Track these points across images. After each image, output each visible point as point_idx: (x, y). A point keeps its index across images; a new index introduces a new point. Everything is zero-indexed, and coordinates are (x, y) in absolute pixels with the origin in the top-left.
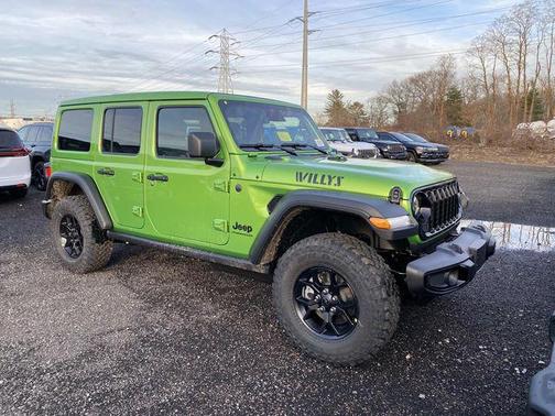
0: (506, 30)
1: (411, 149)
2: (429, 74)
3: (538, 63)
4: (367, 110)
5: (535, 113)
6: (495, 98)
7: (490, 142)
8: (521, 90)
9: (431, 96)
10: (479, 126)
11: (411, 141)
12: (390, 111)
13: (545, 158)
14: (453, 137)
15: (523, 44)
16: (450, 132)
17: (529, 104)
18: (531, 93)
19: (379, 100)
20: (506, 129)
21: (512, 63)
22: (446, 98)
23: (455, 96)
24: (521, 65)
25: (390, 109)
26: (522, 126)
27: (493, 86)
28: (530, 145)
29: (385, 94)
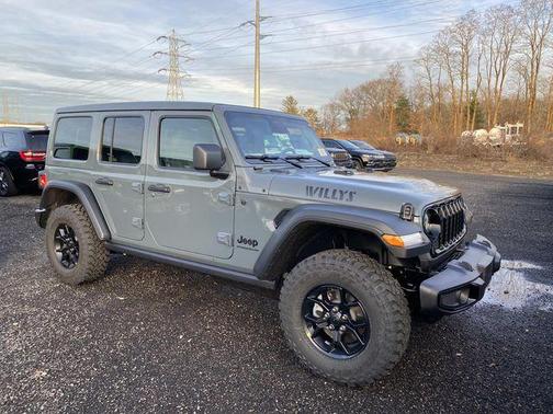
0: (450, 42)
1: (357, 156)
2: (379, 82)
3: (480, 74)
4: (321, 116)
5: (477, 122)
6: (440, 107)
7: (437, 149)
8: (464, 100)
9: (381, 104)
10: (426, 133)
11: (357, 149)
12: (342, 118)
13: (489, 166)
14: (402, 144)
15: (466, 55)
16: (399, 139)
17: (471, 114)
18: (473, 103)
19: (332, 107)
20: (451, 137)
21: (456, 73)
22: (395, 106)
23: (404, 103)
24: (464, 75)
25: (342, 115)
26: (466, 133)
27: (439, 95)
28: (475, 152)
29: (337, 101)
